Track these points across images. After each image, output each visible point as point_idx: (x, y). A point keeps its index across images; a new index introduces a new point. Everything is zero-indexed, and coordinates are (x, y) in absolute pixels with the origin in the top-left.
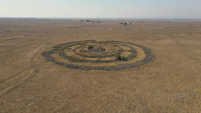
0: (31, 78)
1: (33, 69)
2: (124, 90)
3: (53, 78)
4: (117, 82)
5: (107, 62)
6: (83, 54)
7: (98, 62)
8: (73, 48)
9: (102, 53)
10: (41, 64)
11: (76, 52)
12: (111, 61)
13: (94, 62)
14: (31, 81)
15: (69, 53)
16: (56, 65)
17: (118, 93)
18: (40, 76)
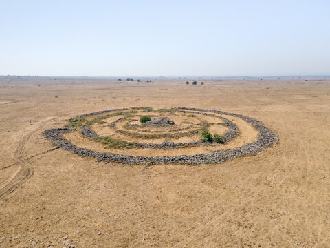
0: (10, 191)
1: (20, 168)
2: (248, 214)
3: (68, 188)
4: (224, 194)
5: (184, 146)
6: (132, 131)
7: (165, 146)
8: (110, 121)
9: (170, 130)
10: (39, 157)
11: (116, 128)
12: (194, 145)
13: (157, 146)
14: (7, 200)
15: (103, 131)
16: (75, 158)
17: (240, 225)
18: (33, 185)
